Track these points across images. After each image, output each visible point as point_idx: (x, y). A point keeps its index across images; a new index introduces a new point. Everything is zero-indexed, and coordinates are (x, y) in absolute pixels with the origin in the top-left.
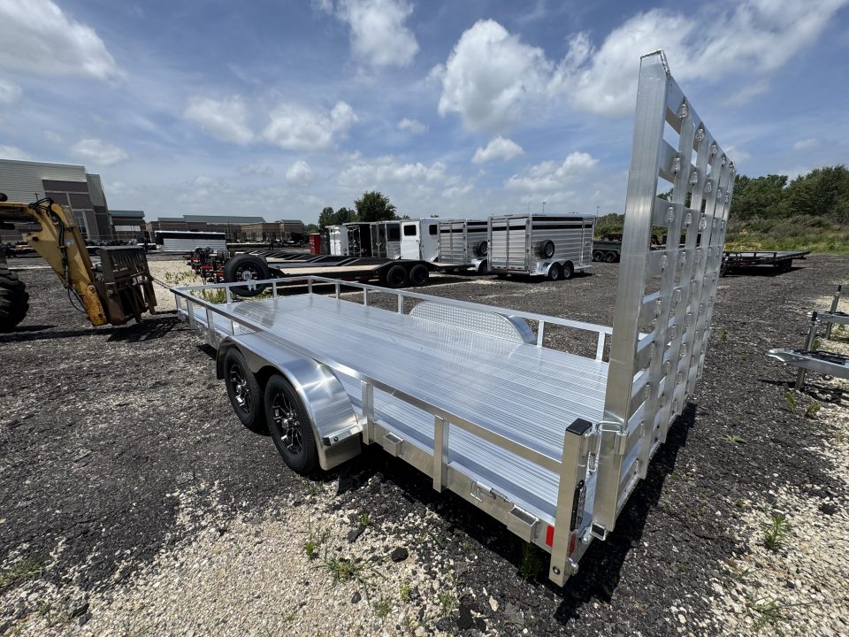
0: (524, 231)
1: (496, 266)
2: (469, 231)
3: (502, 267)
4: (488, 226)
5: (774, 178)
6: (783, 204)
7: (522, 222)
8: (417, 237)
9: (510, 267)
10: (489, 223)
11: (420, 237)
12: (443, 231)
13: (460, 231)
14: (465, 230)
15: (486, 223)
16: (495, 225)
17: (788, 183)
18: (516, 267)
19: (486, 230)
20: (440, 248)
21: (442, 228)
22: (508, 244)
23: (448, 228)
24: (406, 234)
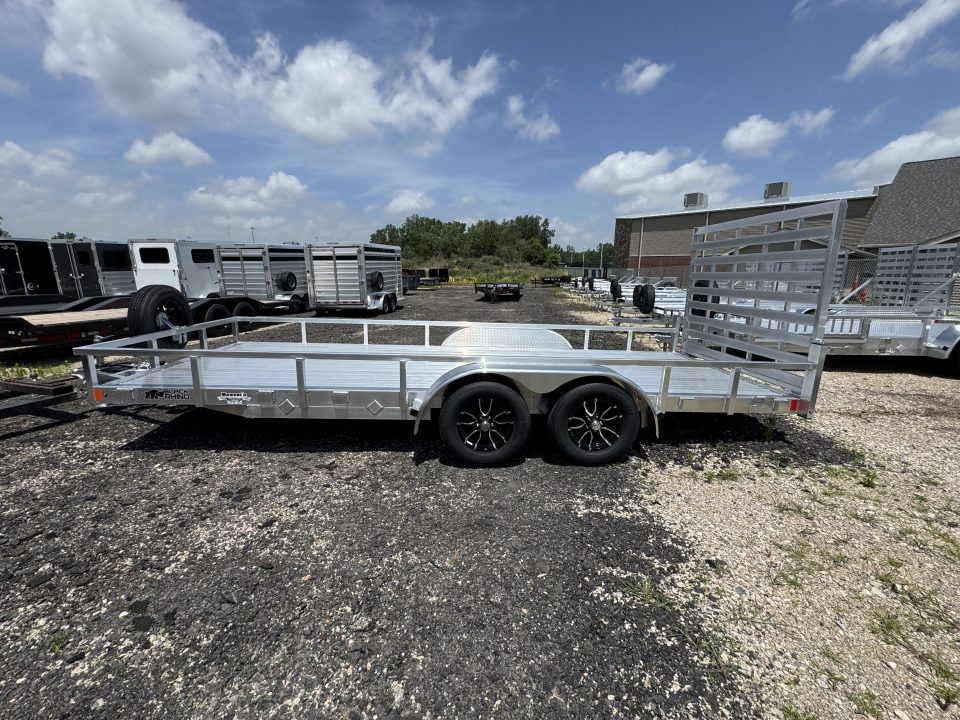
0: (355, 261)
1: (322, 302)
2: (272, 259)
3: (330, 301)
4: (306, 255)
5: (458, 224)
6: (467, 246)
7: (352, 252)
8: (171, 266)
9: (341, 301)
10: (306, 251)
11: (180, 266)
12: (226, 259)
13: (258, 259)
14: (266, 258)
16: (315, 254)
17: (467, 229)
18: (350, 301)
20: (223, 281)
21: (225, 254)
22: (336, 276)
23: (234, 254)
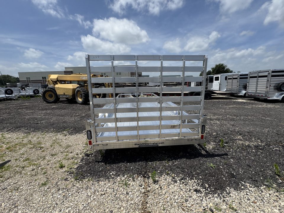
0: (267, 78)
1: (250, 94)
2: (240, 78)
3: (253, 94)
4: (248, 76)
7: (266, 74)
8: (219, 81)
9: (257, 94)
10: (249, 75)
11: (220, 81)
12: (229, 79)
13: (236, 78)
14: (239, 78)
15: (247, 75)
16: (251, 76)
18: (260, 95)
19: (247, 78)
20: (227, 86)
21: (229, 78)
22: (257, 84)
23: (231, 77)
24: (215, 80)
